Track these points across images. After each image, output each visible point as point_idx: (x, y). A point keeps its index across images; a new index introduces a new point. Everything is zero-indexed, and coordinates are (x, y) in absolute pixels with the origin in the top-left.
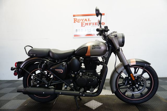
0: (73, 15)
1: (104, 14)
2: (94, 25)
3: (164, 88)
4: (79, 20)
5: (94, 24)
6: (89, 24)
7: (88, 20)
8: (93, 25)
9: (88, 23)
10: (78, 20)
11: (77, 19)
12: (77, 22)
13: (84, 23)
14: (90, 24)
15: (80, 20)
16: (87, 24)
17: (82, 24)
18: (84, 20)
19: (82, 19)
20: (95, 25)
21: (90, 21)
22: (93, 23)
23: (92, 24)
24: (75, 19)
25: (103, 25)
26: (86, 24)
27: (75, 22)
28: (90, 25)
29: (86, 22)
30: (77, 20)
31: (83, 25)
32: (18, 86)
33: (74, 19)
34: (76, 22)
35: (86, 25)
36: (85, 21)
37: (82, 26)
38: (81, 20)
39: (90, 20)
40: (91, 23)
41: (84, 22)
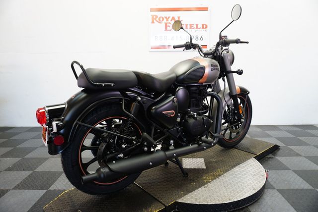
0: (151, 9)
1: (207, 8)
2: (188, 29)
3: (304, 140)
4: (161, 19)
5: (189, 26)
7: (177, 19)
8: (186, 28)
11: (157, 17)
12: (158, 22)
13: (170, 23)
15: (163, 20)
17: (166, 26)
18: (170, 19)
19: (166, 18)
20: (191, 28)
22: (187, 25)
24: (155, 17)
25: (205, 29)
27: (153, 22)
30: (157, 19)
31: (168, 28)
34: (155, 21)
36: (171, 21)
37: (166, 29)
38: (165, 20)
40: (183, 25)
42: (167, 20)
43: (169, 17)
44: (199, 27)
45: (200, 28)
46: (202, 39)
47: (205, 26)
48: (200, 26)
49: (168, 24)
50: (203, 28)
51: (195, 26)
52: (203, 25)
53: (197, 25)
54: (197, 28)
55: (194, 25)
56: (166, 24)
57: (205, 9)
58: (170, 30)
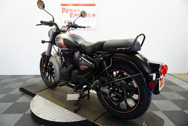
0: (61, 4)
1: (95, 4)
4: (68, 10)
7: (77, 10)
9: (77, 14)
12: (66, 12)
15: (69, 11)
17: (71, 15)
18: (73, 11)
19: (71, 10)
24: (64, 9)
25: (94, 17)
26: (75, 14)
29: (75, 13)
30: (66, 10)
31: (72, 15)
33: (63, 8)
34: (64, 11)
35: (75, 16)
36: (74, 11)
37: (71, 17)
38: (70, 11)
41: (74, 12)
42: (72, 11)
43: (72, 9)
44: (90, 16)
45: (91, 16)
46: (92, 23)
47: (94, 15)
49: (72, 14)
50: (93, 16)
52: (93, 14)
53: (89, 14)
54: (89, 16)
56: (71, 13)
57: (94, 5)
58: (73, 17)
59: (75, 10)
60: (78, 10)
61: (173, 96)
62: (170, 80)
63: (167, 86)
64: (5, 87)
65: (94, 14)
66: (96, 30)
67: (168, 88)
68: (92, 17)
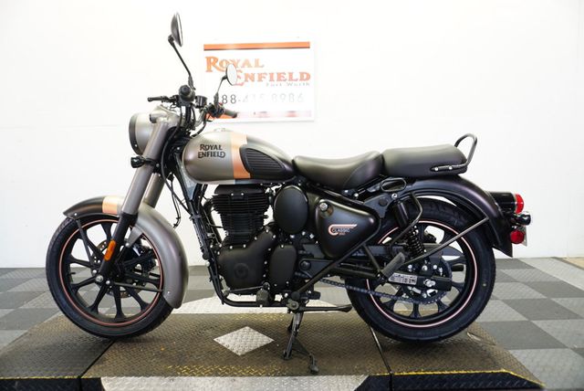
0: (205, 46)
1: (308, 43)
2: (276, 82)
4: (224, 64)
5: (275, 77)
6: (256, 77)
7: (253, 63)
8: (272, 79)
10: (221, 62)
11: (216, 60)
12: (218, 69)
13: (242, 72)
14: (261, 77)
15: (228, 65)
16: (250, 77)
18: (240, 64)
19: (233, 61)
20: (279, 79)
21: (262, 67)
22: (272, 75)
23: (268, 77)
24: (212, 60)
25: (305, 82)
26: (247, 76)
28: (260, 80)
29: (247, 70)
30: (217, 64)
31: (238, 79)
32: (10, 288)
33: (209, 59)
34: (213, 68)
35: (246, 80)
36: (243, 67)
39: (260, 64)
40: (266, 74)
41: (242, 69)
43: (239, 61)
44: (294, 77)
45: (297, 80)
47: (305, 76)
48: (296, 76)
50: (302, 79)
51: (287, 76)
52: (302, 74)
53: (291, 74)
54: (291, 79)
55: (284, 74)
57: (306, 46)
58: (242, 85)
59: (247, 63)
60: (257, 61)
61: (580, 335)
62: (561, 279)
63: (554, 299)
64: (27, 306)
65: (307, 71)
66: (313, 121)
67: (558, 305)
68: (298, 82)
